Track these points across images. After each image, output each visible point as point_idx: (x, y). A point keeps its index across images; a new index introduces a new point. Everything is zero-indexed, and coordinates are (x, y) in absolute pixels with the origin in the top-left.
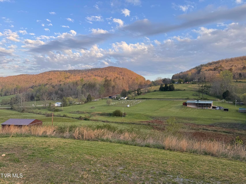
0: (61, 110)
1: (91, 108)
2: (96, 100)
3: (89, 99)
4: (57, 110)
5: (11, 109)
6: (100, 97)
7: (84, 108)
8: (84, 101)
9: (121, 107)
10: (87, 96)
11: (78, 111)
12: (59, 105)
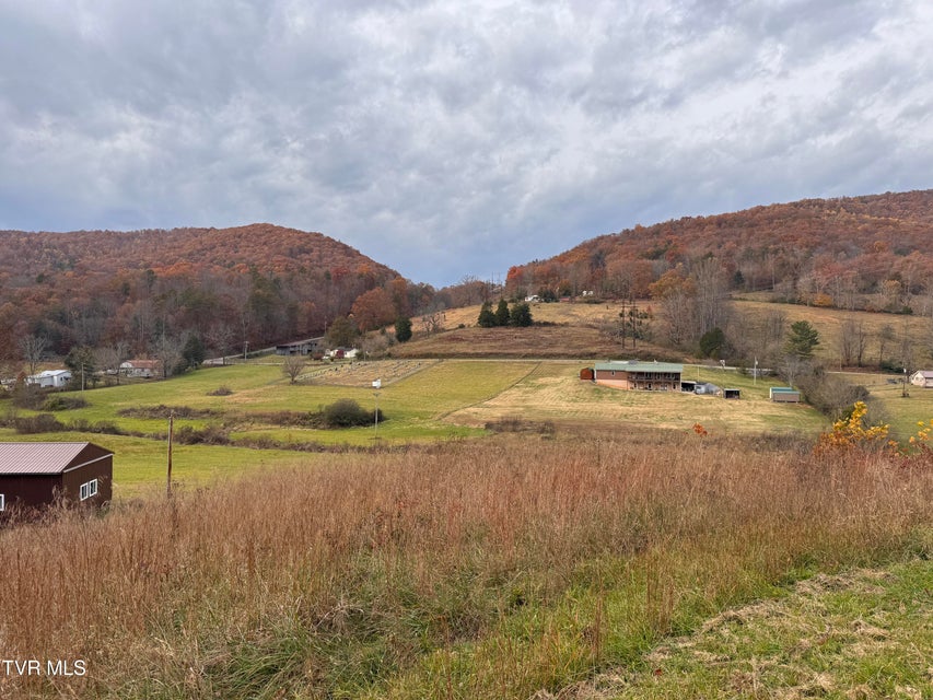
0: (80, 404)
1: (216, 394)
3: (192, 360)
4: (61, 405)
6: (239, 349)
7: (182, 395)
8: (174, 363)
9: (348, 387)
10: (182, 346)
11: (162, 407)
12: (57, 383)
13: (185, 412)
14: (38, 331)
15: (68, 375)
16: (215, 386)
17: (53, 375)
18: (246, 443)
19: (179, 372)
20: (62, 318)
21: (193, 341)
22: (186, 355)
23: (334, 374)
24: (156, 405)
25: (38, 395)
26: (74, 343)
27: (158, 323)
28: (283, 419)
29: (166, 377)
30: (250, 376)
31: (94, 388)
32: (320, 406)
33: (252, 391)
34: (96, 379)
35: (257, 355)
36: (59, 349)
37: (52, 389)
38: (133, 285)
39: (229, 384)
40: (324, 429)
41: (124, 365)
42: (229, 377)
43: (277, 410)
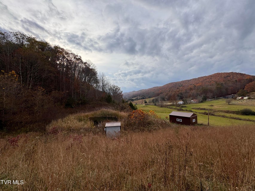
0: (185, 107)
1: (210, 106)
2: (210, 100)
3: (204, 100)
4: (183, 107)
5: (155, 105)
6: (214, 98)
7: (203, 106)
8: (201, 100)
9: (246, 106)
10: (202, 97)
11: (199, 108)
12: (181, 103)
13: (204, 109)
14: (178, 96)
15: (183, 102)
16: (210, 104)
17: (181, 102)
18: (219, 116)
19: (202, 102)
20: (181, 94)
21: (204, 96)
22: (203, 99)
23: (241, 103)
24: (198, 107)
25: (179, 105)
26: (183, 97)
27: (197, 94)
28: (228, 112)
29: (199, 103)
30: (217, 103)
31: (187, 104)
32: (238, 110)
33: (218, 106)
34: (187, 103)
35: (218, 99)
36: (181, 98)
37: (181, 104)
38: (192, 88)
39: (213, 104)
40: (240, 115)
41: (192, 101)
42: (213, 103)
43: (226, 110)
